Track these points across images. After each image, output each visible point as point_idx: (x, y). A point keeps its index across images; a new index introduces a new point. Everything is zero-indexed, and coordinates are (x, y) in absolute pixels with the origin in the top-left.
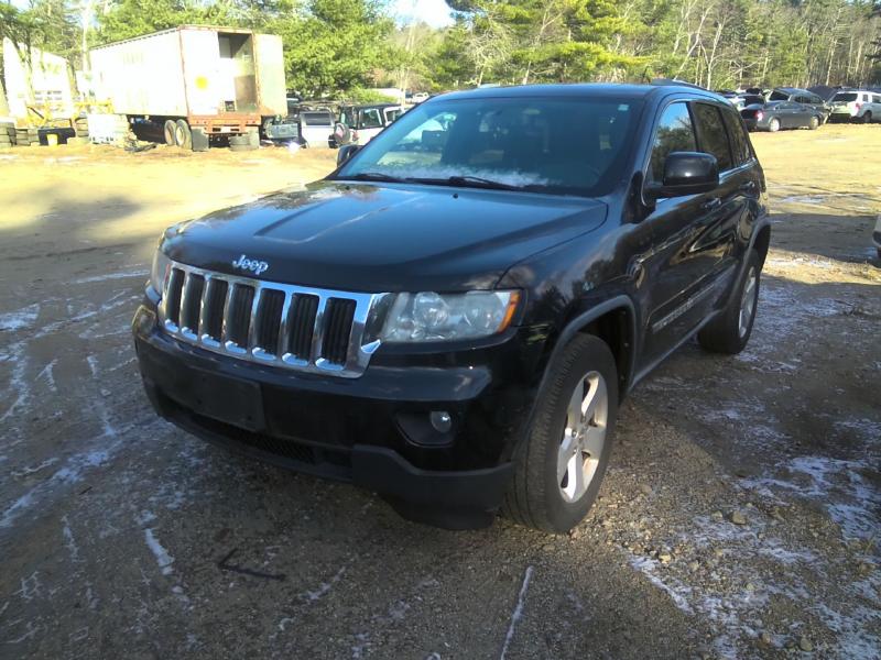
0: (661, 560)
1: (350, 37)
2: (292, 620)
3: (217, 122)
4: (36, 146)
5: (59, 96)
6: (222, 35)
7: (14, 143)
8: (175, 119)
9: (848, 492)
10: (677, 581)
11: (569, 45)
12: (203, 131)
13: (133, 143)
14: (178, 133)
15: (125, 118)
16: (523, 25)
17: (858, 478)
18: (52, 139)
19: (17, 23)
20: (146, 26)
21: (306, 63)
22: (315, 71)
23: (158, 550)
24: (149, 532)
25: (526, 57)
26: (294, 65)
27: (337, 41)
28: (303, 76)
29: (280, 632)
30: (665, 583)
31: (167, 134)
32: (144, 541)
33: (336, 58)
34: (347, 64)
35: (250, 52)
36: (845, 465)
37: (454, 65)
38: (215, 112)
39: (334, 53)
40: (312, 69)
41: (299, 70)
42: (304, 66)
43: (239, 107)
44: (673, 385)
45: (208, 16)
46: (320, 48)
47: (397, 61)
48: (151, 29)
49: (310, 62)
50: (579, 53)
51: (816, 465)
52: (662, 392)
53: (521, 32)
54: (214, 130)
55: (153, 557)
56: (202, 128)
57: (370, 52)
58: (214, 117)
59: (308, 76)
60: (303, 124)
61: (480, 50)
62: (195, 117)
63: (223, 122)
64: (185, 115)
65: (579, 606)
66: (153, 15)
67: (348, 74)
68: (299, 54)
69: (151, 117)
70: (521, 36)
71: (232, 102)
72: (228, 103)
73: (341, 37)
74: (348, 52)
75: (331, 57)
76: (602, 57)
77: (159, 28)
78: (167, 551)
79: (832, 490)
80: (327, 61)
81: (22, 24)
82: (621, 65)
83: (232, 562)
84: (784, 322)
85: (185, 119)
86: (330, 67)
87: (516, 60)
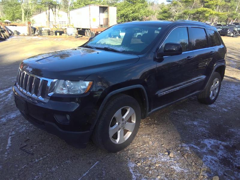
0: (137, 164)
1: (137, 7)
2: (27, 166)
3: (98, 30)
4: (54, 35)
5: (65, 23)
6: (100, 7)
7: (49, 35)
8: (87, 29)
9: (216, 152)
10: (138, 172)
11: (201, 9)
12: (94, 33)
13: (77, 35)
14: (88, 33)
15: (76, 29)
16: (188, 3)
17: (223, 148)
18: (58, 34)
19: (53, 4)
20: (84, 5)
21: (124, 14)
22: (127, 17)
23: (9, 142)
24: (10, 137)
25: (188, 12)
26: (121, 15)
27: (133, 8)
28: (123, 18)
29: (22, 169)
30: (133, 172)
31: (85, 33)
32: (8, 139)
33: (133, 13)
34: (136, 14)
35: (107, 12)
36: (221, 143)
37: (166, 15)
38: (97, 28)
39: (132, 12)
40: (126, 16)
41: (122, 16)
42: (124, 15)
43: (104, 26)
44: (183, 112)
45: (99, 2)
46: (128, 10)
47: (150, 14)
48: (85, 5)
49: (125, 14)
50: (205, 11)
51: (210, 142)
52: (178, 114)
53: (187, 5)
54: (97, 32)
55: (7, 144)
56: (94, 32)
57: (142, 11)
58: (97, 29)
59: (124, 18)
60: (120, 32)
61: (174, 10)
62: (92, 29)
63: (99, 30)
64: (90, 28)
65: (104, 175)
66: (85, 2)
67: (136, 17)
68: (122, 12)
69: (82, 29)
70: (187, 6)
71: (102, 25)
72: (101, 25)
73: (134, 7)
74: (136, 11)
75: (131, 12)
76: (211, 12)
77: (86, 5)
78: (11, 143)
79: (210, 151)
80: (130, 14)
81: (54, 5)
82: (218, 15)
83: (24, 148)
84: (233, 96)
85: (90, 29)
86: (131, 15)
87: (185, 13)
